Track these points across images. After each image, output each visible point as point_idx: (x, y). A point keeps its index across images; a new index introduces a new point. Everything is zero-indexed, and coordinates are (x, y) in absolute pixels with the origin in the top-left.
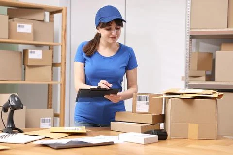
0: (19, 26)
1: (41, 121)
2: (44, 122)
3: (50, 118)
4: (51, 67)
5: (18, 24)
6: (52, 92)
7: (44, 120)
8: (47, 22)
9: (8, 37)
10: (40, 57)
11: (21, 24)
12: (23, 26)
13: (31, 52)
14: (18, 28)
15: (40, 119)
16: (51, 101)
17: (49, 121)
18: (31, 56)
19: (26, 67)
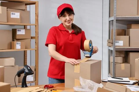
5: (11, 13)
9: (6, 22)
10: (24, 33)
12: (14, 14)
13: (18, 31)
14: (11, 15)
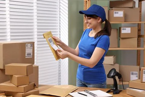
0: (115, 13)
1: (131, 74)
2: (133, 75)
3: (137, 72)
4: (137, 38)
5: (114, 12)
6: (140, 54)
7: (133, 73)
8: (137, 8)
10: (129, 32)
11: (116, 12)
12: (118, 13)
13: (123, 29)
14: (114, 14)
15: (130, 72)
16: (140, 60)
17: (136, 74)
18: (123, 32)
19: (121, 39)
